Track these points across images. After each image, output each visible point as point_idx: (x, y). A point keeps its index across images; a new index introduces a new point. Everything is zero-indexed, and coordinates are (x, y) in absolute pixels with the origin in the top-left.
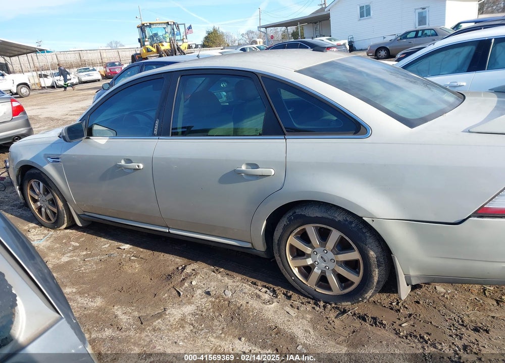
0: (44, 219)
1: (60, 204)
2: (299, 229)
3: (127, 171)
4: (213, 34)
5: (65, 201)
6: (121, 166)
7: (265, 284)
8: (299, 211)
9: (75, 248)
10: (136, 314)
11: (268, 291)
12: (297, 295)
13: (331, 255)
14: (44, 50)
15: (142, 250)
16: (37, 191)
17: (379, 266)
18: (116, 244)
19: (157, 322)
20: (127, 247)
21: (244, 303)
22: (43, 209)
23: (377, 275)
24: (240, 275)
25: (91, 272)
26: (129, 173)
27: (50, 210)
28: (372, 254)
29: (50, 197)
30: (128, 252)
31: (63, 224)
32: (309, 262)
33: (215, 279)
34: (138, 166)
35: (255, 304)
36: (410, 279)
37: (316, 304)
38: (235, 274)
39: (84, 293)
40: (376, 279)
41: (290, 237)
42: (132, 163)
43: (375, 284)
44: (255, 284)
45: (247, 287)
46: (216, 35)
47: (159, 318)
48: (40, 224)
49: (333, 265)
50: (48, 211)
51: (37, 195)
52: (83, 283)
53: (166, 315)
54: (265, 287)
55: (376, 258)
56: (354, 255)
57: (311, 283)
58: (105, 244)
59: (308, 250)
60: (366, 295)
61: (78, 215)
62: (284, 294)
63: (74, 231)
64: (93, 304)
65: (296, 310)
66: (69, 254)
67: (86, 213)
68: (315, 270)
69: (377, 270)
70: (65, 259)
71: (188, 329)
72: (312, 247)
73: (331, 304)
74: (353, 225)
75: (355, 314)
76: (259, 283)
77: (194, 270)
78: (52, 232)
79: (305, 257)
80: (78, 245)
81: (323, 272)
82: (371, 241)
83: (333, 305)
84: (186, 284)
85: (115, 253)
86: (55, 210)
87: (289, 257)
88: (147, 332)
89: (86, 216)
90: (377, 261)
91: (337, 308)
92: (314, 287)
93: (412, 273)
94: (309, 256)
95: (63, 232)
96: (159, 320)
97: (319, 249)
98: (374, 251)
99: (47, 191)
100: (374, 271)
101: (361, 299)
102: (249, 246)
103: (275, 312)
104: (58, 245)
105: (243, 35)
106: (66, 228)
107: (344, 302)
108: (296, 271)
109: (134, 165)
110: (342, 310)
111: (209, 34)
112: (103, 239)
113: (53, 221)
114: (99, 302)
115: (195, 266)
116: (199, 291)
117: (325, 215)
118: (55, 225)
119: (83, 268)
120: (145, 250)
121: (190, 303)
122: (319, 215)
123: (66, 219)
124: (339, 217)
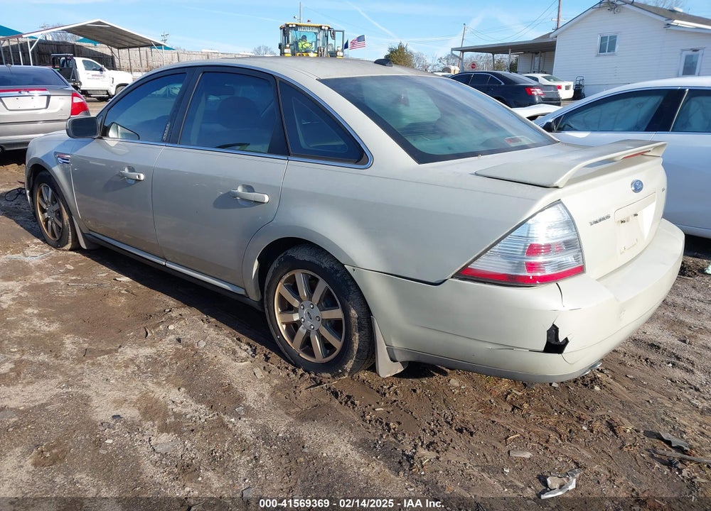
0: (49, 235)
1: (66, 217)
2: (288, 275)
3: (130, 181)
4: (398, 54)
5: (70, 214)
6: (123, 176)
7: (252, 342)
8: (290, 253)
9: (68, 271)
10: (86, 346)
11: (250, 349)
12: (279, 358)
13: (316, 312)
14: (161, 45)
15: (140, 285)
16: (46, 199)
17: (360, 330)
18: (116, 274)
19: (102, 357)
20: (125, 279)
21: (211, 355)
22: (49, 222)
23: (357, 341)
24: (230, 329)
25: (67, 298)
26: (131, 185)
27: (56, 223)
28: (353, 312)
29: (56, 207)
30: (123, 285)
31: (67, 243)
32: (296, 317)
33: (199, 328)
34: (139, 177)
35: (224, 359)
36: (393, 352)
37: (294, 371)
38: (224, 327)
39: (45, 316)
40: (356, 346)
41: (280, 284)
42: (134, 172)
43: (355, 353)
44: (239, 339)
45: (229, 342)
46: (401, 55)
47: (107, 354)
48: (45, 241)
49: (318, 325)
50: (54, 225)
51: (45, 203)
52: (51, 307)
53: (117, 352)
54: (248, 344)
55: (358, 319)
56: (337, 314)
57: (295, 345)
58: (103, 273)
59: (296, 303)
60: (346, 366)
61: (83, 234)
62: (265, 355)
63: (79, 254)
64: (46, 328)
65: (267, 373)
66: (56, 276)
67: (91, 233)
68: (301, 329)
69: (357, 335)
70: (48, 280)
71: (132, 368)
72: (300, 300)
73: (310, 374)
74: (338, 275)
75: (330, 388)
76: (245, 339)
77: (180, 315)
78: (53, 252)
79: (293, 311)
80: (72, 268)
81: (308, 333)
82: (355, 297)
83: (313, 375)
84: (161, 327)
85: (107, 283)
86: (60, 225)
87: (278, 310)
88: (84, 364)
89: (90, 236)
90: (358, 323)
91: (314, 379)
92: (298, 351)
93: (395, 344)
94: (296, 310)
95: (66, 253)
96: (106, 356)
97: (306, 303)
98: (356, 310)
99: (54, 200)
100: (354, 335)
101: (340, 371)
102: (242, 292)
103: (240, 371)
104: (51, 265)
105: (440, 59)
106: (71, 250)
107: (323, 372)
108: (282, 328)
109: (135, 175)
110: (319, 382)
111: (392, 52)
112: (104, 268)
113: (58, 239)
114: (55, 327)
115: (186, 311)
116: (172, 337)
117: (313, 259)
118: (58, 244)
119: (61, 293)
120: (143, 287)
121: (152, 346)
122: (307, 258)
123: (70, 237)
124: (326, 264)
